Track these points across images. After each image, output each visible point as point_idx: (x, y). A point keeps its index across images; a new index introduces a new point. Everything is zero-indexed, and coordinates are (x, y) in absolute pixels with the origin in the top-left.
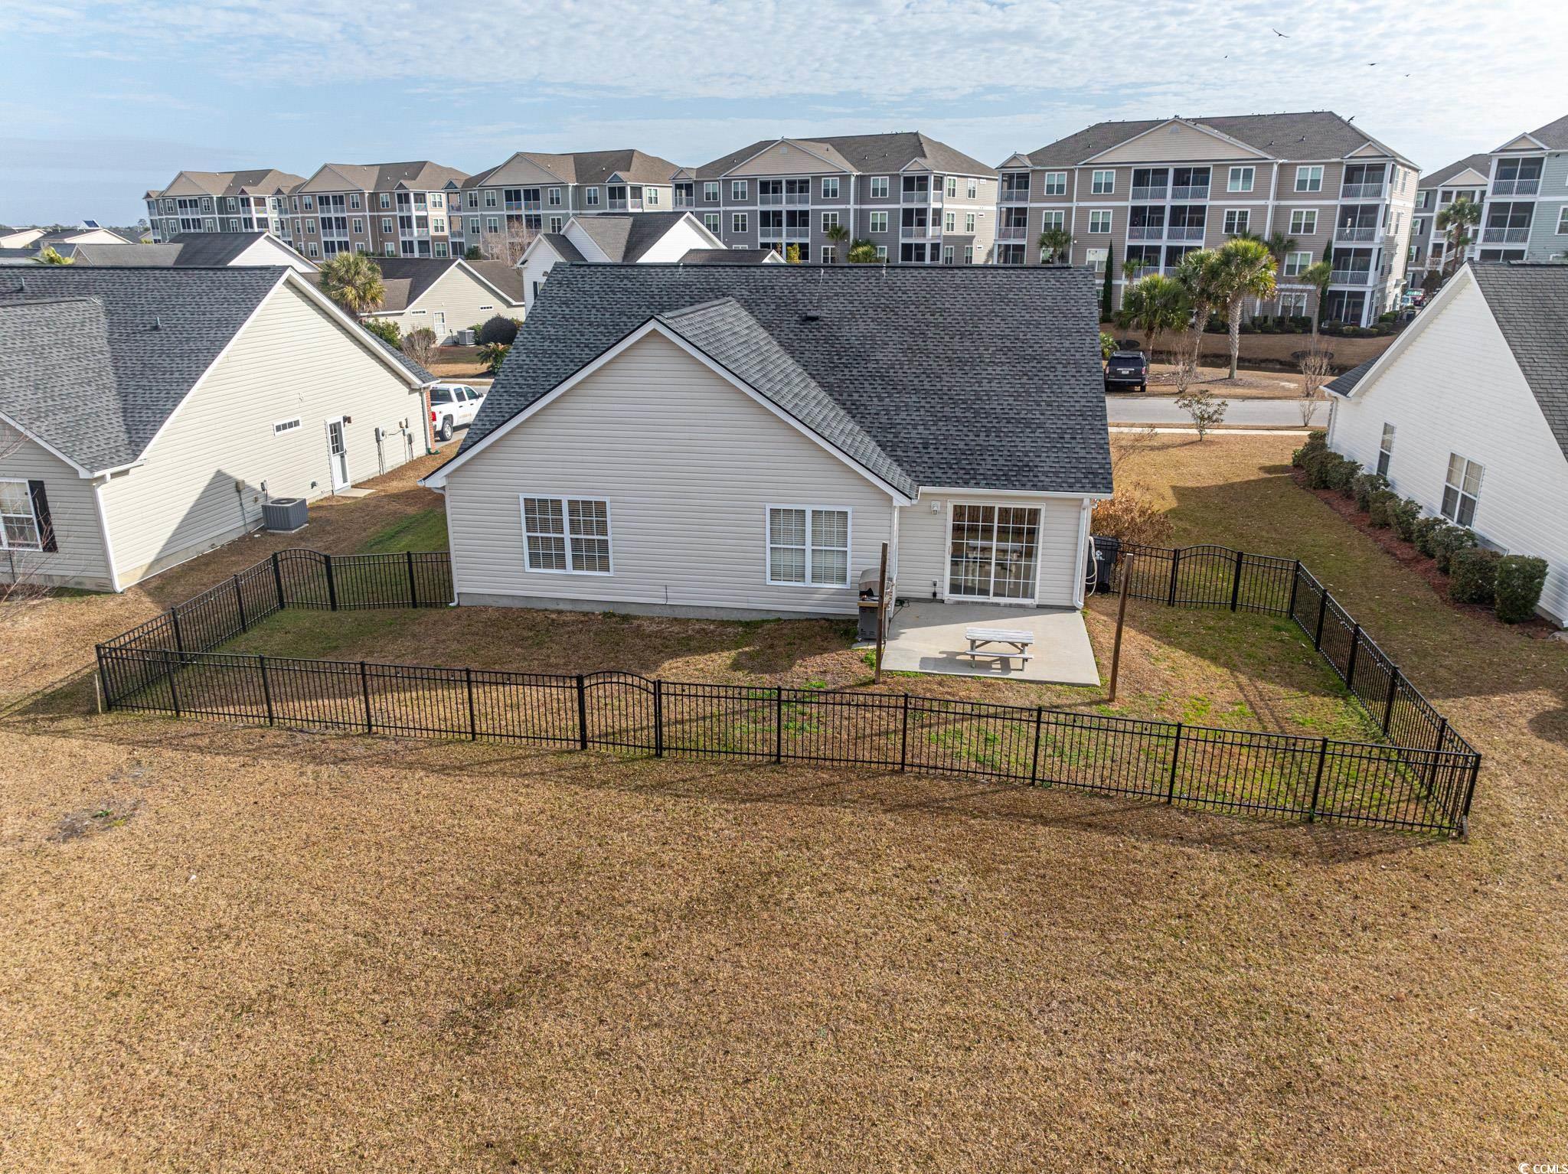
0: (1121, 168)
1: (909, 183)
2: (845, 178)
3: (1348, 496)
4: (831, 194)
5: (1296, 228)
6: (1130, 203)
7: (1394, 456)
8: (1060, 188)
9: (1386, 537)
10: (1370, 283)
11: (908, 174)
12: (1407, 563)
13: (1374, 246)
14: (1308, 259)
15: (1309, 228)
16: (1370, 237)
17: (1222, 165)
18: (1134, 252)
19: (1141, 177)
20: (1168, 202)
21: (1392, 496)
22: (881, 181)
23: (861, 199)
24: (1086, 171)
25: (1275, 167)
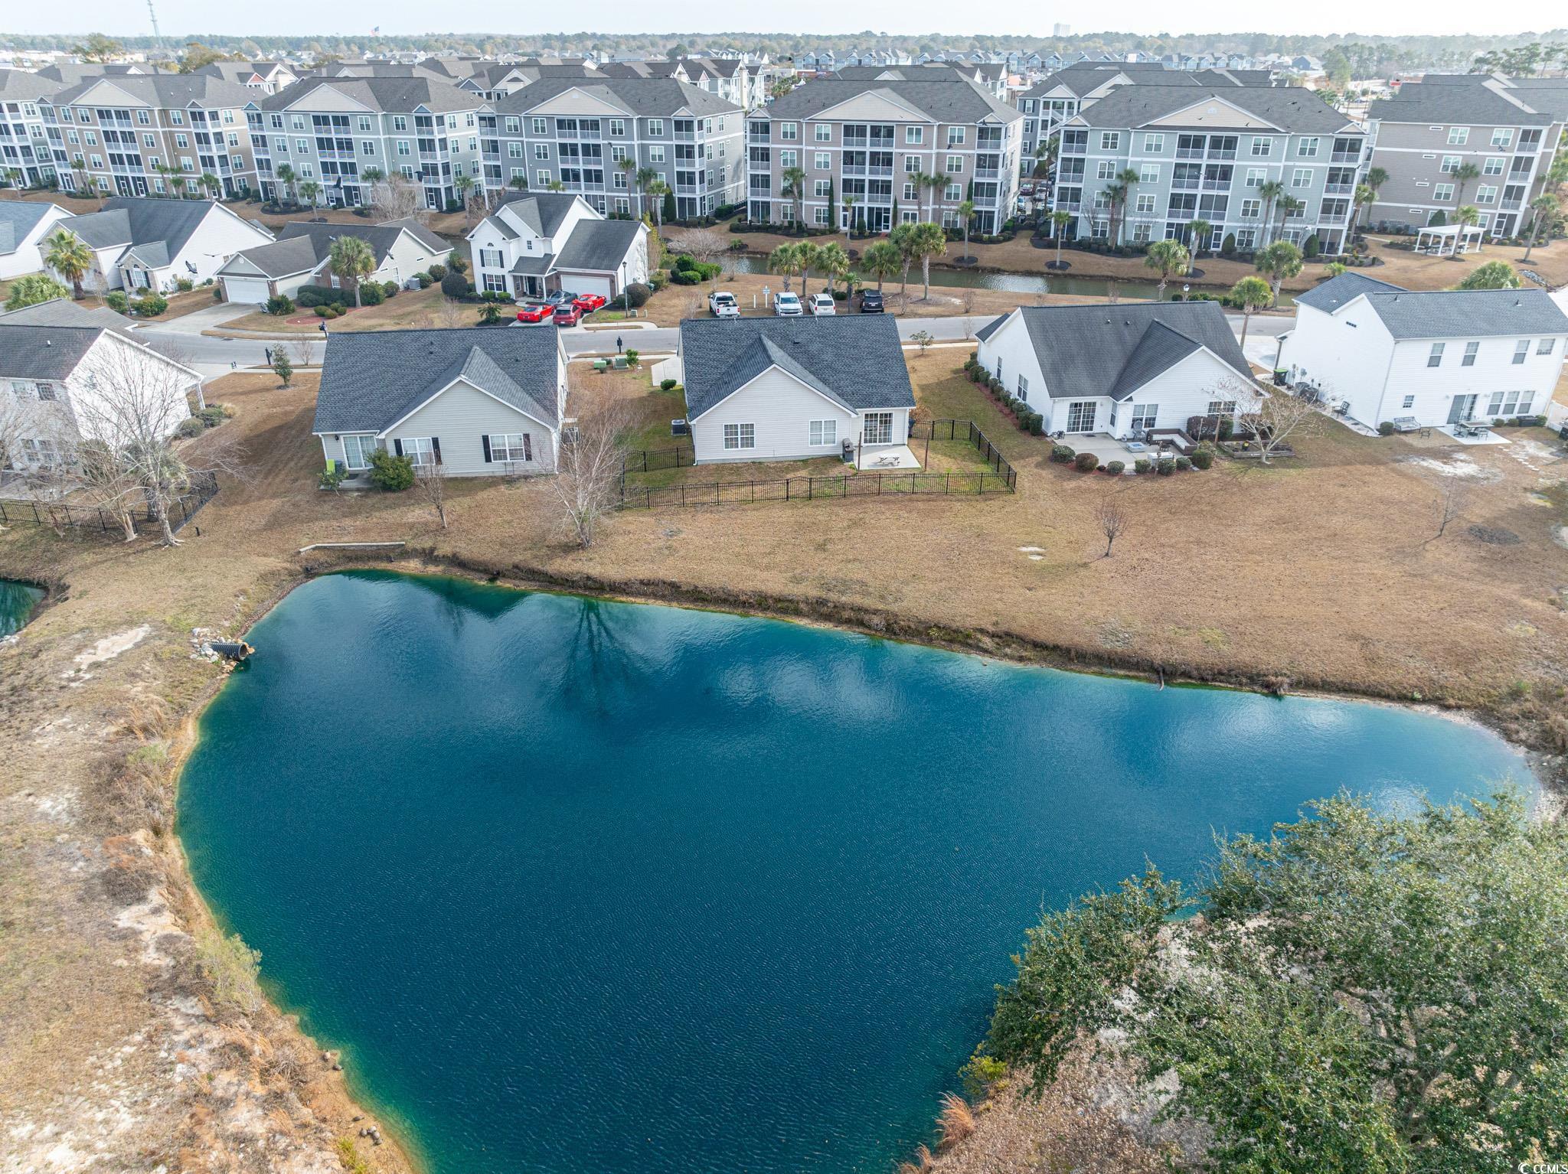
0: (835, 123)
1: (679, 125)
2: (629, 120)
3: (987, 386)
4: (617, 132)
5: (950, 168)
6: (842, 149)
7: (1002, 370)
8: (793, 135)
9: (1000, 404)
10: (997, 205)
11: (677, 118)
12: (1007, 415)
13: (998, 180)
14: (959, 187)
15: (958, 168)
16: (995, 175)
17: (902, 124)
18: (847, 183)
19: (849, 130)
20: (868, 149)
21: (1002, 389)
22: (657, 122)
23: (642, 136)
24: (811, 124)
25: (935, 128)
